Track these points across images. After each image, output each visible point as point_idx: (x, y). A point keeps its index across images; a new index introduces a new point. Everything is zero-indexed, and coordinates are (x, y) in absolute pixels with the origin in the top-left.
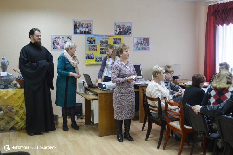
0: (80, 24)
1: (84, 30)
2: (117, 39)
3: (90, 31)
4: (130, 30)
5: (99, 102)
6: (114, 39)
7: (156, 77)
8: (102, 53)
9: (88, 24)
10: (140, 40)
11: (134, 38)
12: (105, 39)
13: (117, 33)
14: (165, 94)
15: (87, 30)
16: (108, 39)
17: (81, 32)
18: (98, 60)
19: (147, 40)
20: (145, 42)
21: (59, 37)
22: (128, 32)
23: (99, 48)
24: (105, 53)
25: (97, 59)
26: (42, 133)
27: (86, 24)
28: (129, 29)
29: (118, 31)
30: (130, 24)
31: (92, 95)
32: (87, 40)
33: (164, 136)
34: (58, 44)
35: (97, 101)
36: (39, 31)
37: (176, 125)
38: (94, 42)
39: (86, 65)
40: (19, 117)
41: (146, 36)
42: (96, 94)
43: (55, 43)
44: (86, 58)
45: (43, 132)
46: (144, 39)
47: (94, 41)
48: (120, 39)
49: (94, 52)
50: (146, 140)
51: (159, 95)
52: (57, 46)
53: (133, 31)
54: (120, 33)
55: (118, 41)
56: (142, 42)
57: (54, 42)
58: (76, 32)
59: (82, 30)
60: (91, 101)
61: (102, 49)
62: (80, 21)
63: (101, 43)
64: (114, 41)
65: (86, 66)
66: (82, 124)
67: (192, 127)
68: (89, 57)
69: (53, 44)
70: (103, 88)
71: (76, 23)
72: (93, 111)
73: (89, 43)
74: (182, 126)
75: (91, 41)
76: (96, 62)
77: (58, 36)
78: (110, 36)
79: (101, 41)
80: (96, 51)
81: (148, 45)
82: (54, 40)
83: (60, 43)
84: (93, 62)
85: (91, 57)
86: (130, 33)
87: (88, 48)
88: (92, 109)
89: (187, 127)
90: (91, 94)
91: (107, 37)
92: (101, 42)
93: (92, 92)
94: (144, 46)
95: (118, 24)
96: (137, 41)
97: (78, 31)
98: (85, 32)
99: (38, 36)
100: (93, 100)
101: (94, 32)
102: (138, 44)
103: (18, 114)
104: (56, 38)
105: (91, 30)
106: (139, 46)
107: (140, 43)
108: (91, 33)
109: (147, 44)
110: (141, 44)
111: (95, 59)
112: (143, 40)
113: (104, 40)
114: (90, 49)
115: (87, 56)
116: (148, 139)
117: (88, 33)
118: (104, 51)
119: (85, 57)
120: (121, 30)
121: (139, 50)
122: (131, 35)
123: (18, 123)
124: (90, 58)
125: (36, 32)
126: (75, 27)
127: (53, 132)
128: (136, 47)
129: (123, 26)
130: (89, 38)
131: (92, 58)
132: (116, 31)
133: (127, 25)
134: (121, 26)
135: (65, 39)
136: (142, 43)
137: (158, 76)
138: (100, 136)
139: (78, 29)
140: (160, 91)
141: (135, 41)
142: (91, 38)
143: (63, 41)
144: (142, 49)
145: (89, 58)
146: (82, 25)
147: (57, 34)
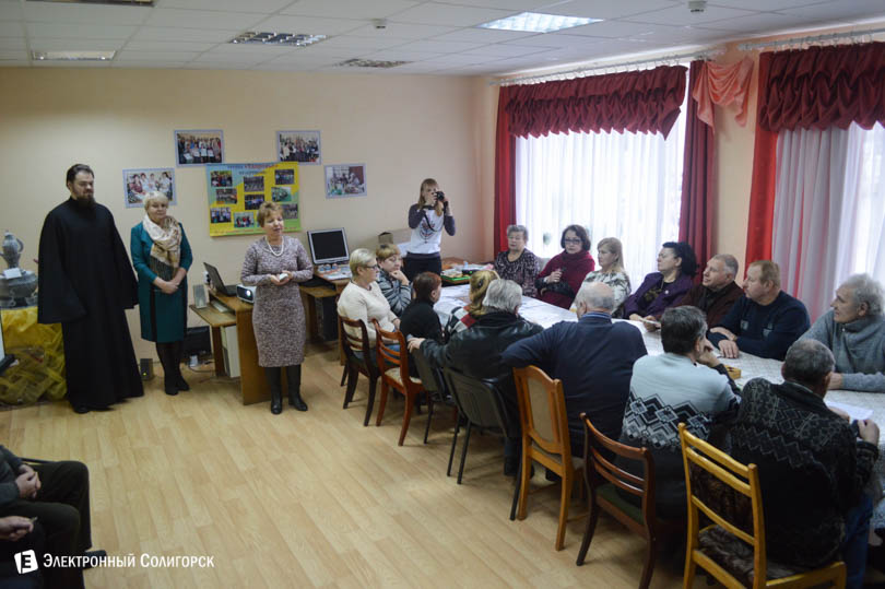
0: (191, 141)
1: (204, 154)
2: (284, 172)
3: (217, 157)
4: (316, 149)
5: (239, 329)
6: (277, 172)
7: (358, 274)
8: (249, 207)
9: (211, 140)
10: (341, 173)
11: (325, 167)
12: (256, 172)
13: (284, 156)
14: (377, 310)
15: (211, 154)
16: (264, 172)
17: (197, 160)
18: (242, 223)
19: (358, 172)
20: (352, 175)
21: (143, 174)
22: (310, 154)
23: (241, 194)
24: (257, 206)
25: (237, 220)
26: (112, 407)
27: (206, 141)
28: (314, 147)
29: (287, 152)
30: (317, 135)
31: (224, 312)
32: (210, 177)
33: (378, 397)
34: (140, 191)
35: (234, 328)
36: (88, 170)
37: (395, 375)
38: (228, 183)
39: (214, 237)
40: (56, 371)
41: (355, 163)
42: (232, 312)
43: (133, 190)
44: (212, 221)
45: (113, 404)
46: (351, 169)
47: (230, 179)
48: (291, 172)
49: (232, 206)
50: (345, 406)
51: (363, 315)
52: (139, 196)
53: (323, 151)
54: (292, 158)
55: (288, 176)
56: (347, 176)
57: (131, 186)
58: (183, 161)
59: (198, 155)
60: (222, 328)
61: (247, 197)
62: (193, 134)
63: (245, 182)
64: (278, 177)
65: (211, 240)
66: (209, 375)
67: (423, 380)
68: (218, 217)
69: (129, 191)
70: (246, 297)
71: (183, 138)
72: (226, 351)
73: (218, 185)
74: (405, 376)
75: (221, 180)
76: (237, 229)
77: (139, 173)
78: (267, 165)
79: (245, 178)
80: (236, 202)
81: (362, 182)
82: (131, 181)
83: (145, 187)
84: (229, 228)
85: (225, 218)
86: (317, 156)
87: (216, 196)
88: (224, 345)
89: (415, 380)
90: (221, 309)
91: (262, 170)
92: (247, 182)
93: (223, 305)
94: (350, 186)
95: (285, 137)
96: (335, 175)
97: (188, 157)
98: (206, 160)
99: (84, 184)
100: (225, 326)
101: (228, 158)
102: (336, 180)
103: (55, 365)
104: (135, 176)
105: (220, 155)
106: (340, 186)
107: (341, 180)
108: (220, 161)
109: (357, 181)
110: (344, 180)
111: (233, 222)
112: (347, 172)
113: (252, 176)
114: (219, 200)
115: (213, 215)
116: (350, 404)
117: (213, 160)
118: (254, 201)
119: (209, 220)
120: (295, 150)
121: (340, 193)
122: (318, 160)
123: (56, 383)
124: (222, 219)
125: (81, 175)
126: (181, 149)
127: (140, 400)
128: (332, 188)
129: (299, 141)
130: (216, 173)
131: (227, 220)
132: (282, 152)
133: (307, 139)
134: (294, 141)
135: (156, 178)
136: (346, 179)
137: (361, 274)
138: (247, 403)
139: (188, 152)
140: (364, 303)
141: (330, 174)
142: (222, 173)
143: (153, 183)
144: (347, 192)
145: (219, 221)
146: (197, 143)
147: (138, 167)
